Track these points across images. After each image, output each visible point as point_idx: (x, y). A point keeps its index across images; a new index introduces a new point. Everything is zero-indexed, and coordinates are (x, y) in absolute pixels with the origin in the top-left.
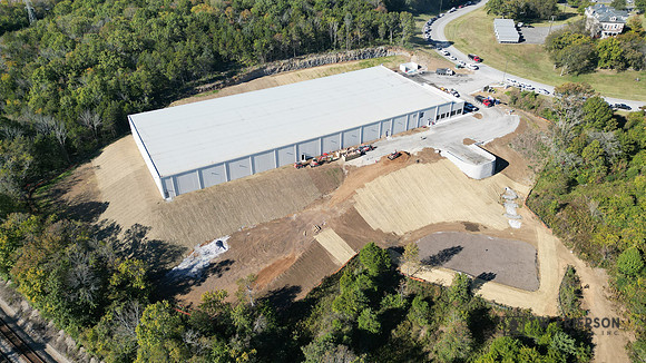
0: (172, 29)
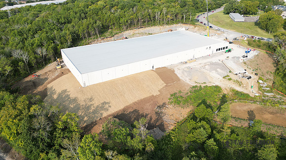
0: (80, 15)
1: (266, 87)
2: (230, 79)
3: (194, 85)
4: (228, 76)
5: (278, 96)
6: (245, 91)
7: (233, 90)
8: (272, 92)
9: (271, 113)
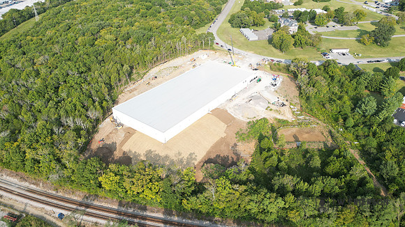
0: (96, 57)
1: (297, 111)
2: (271, 110)
3: (248, 120)
4: (269, 107)
5: (307, 118)
6: (285, 119)
7: (276, 119)
8: (302, 115)
9: (307, 133)
